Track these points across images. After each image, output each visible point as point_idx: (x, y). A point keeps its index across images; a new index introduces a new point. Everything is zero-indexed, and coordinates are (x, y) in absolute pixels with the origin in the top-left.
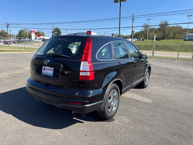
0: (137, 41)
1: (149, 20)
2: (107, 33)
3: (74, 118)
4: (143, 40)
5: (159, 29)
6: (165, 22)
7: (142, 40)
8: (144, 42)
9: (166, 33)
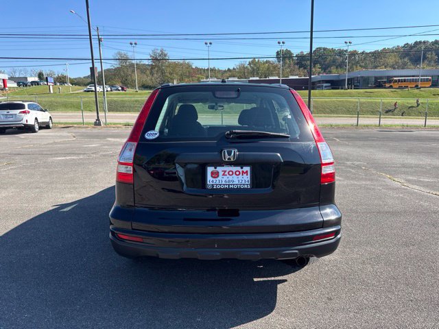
0: (111, 90)
1: (134, 45)
2: (21, 71)
3: (255, 280)
4: (123, 89)
5: (152, 67)
6: (162, 51)
7: (120, 88)
8: (126, 94)
9: (167, 76)
